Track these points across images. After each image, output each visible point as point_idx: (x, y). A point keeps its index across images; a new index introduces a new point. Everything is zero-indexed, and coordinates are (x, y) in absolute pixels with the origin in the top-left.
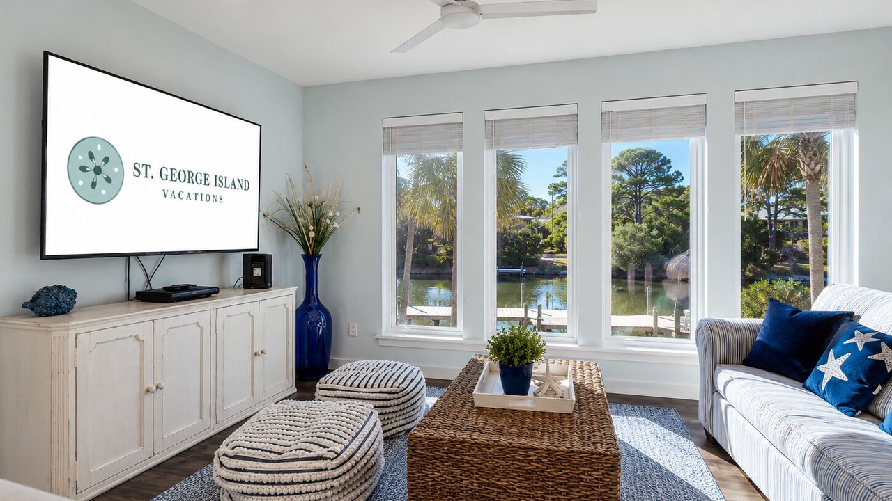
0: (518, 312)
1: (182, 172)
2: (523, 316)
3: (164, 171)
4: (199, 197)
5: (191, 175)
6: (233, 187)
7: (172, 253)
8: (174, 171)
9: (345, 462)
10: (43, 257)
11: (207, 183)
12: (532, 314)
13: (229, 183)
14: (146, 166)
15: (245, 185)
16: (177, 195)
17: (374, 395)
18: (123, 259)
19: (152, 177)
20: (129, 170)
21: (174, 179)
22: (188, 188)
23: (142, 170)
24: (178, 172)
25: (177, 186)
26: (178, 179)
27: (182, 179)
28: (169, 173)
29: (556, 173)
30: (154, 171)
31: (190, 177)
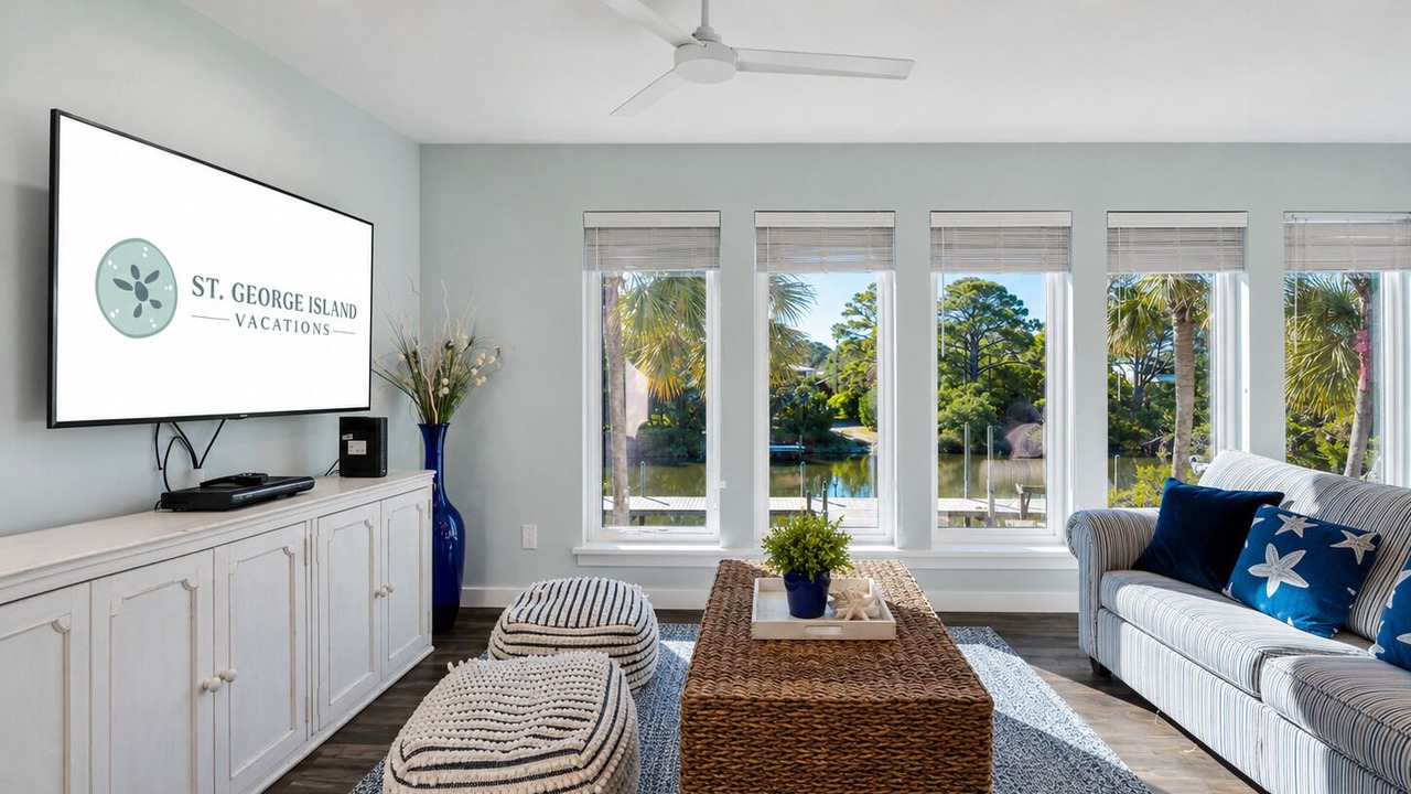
0: (796, 503)
1: (264, 292)
2: (806, 508)
3: (239, 290)
4: (292, 326)
5: (277, 295)
6: (335, 313)
7: (236, 417)
8: (252, 291)
9: (598, 752)
10: (52, 423)
11: (299, 308)
12: (817, 505)
13: (329, 308)
14: (213, 280)
15: (350, 312)
16: (259, 324)
17: (593, 640)
18: (149, 428)
19: (221, 297)
20: (185, 287)
21: (252, 300)
22: (275, 313)
23: (207, 286)
24: (258, 290)
25: (258, 311)
26: (258, 302)
27: (264, 300)
28: (245, 292)
29: (844, 309)
30: (223, 288)
31: (275, 298)
